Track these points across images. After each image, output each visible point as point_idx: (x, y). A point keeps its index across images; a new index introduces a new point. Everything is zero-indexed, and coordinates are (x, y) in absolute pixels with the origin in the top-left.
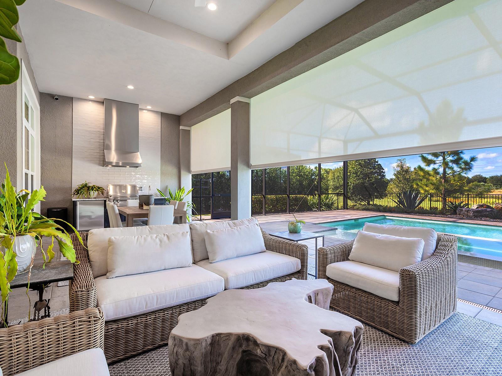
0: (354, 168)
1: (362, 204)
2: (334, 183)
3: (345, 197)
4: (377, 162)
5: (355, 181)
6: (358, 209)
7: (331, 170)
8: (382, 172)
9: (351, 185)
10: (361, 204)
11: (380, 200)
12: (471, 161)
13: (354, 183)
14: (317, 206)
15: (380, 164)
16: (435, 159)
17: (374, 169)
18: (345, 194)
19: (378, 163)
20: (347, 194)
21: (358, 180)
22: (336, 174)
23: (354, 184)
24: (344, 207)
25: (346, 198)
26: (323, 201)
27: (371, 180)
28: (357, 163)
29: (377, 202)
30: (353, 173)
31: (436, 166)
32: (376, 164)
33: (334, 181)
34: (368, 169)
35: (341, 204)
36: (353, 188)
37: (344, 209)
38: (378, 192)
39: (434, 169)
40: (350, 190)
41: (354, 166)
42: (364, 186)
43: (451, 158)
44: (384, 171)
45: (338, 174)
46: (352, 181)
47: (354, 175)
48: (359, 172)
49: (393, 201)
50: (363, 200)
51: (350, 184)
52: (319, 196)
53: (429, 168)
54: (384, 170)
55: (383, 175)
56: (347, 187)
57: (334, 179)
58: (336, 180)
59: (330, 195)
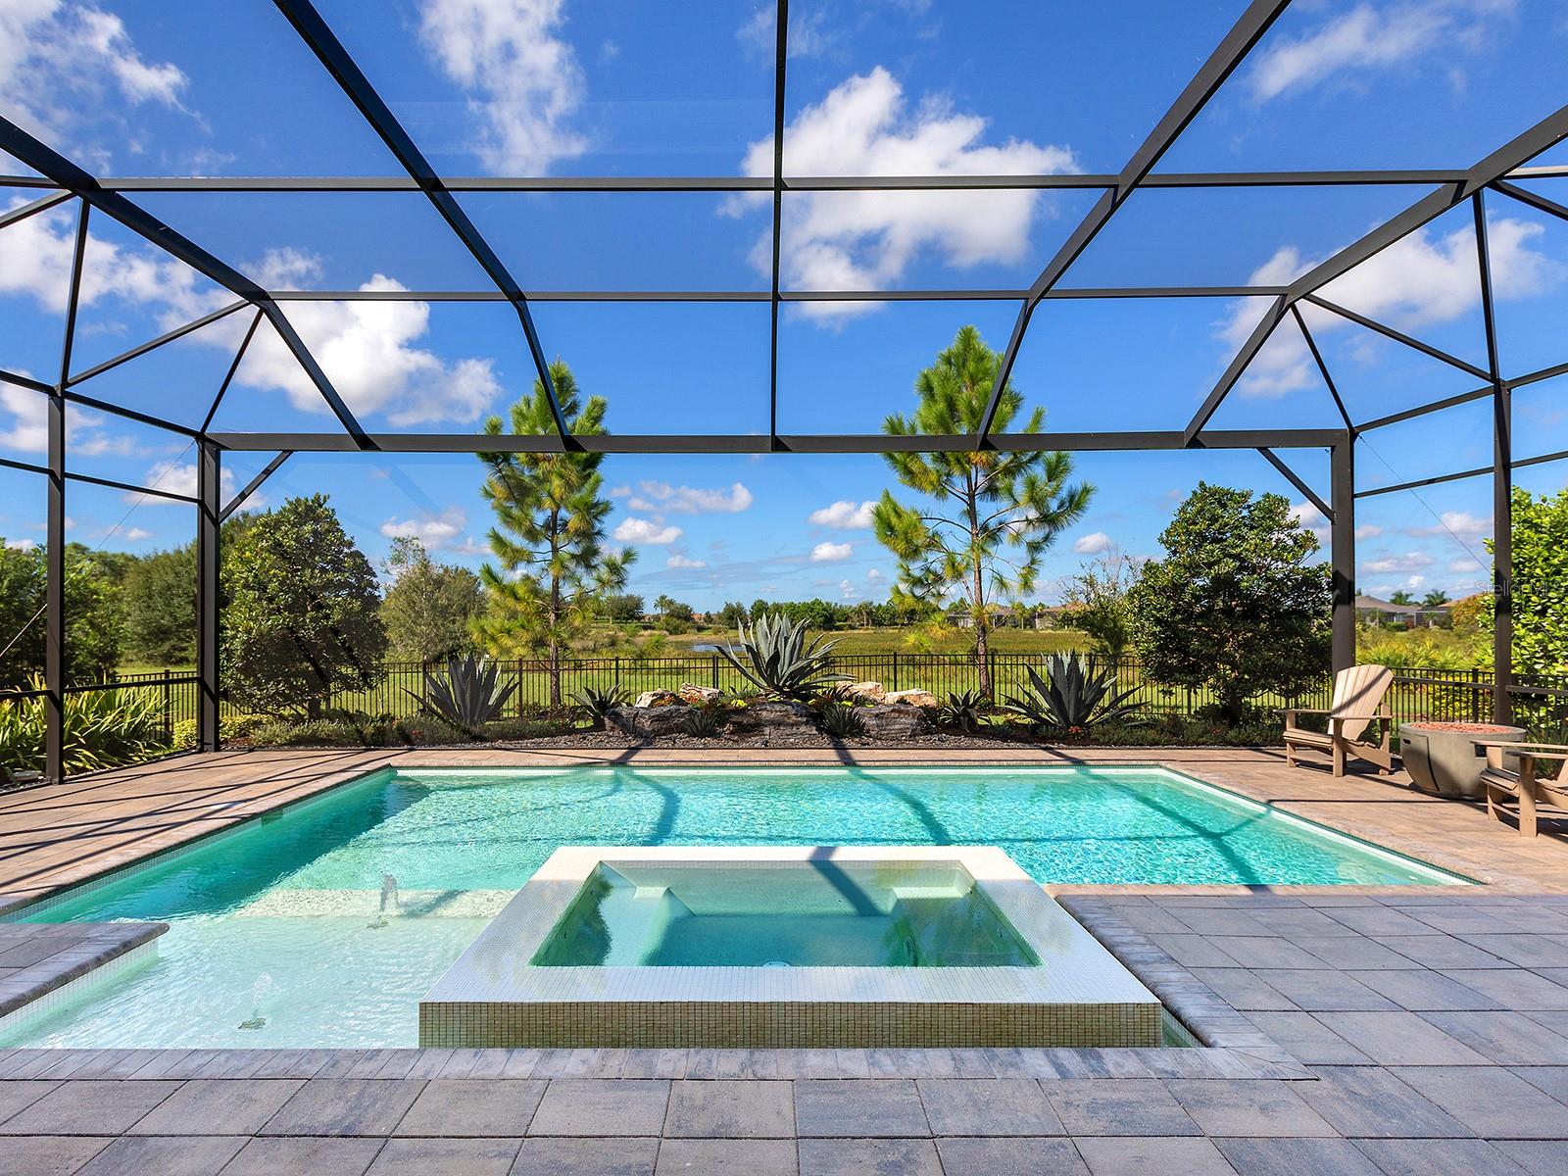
0: (249, 562)
1: (286, 713)
2: (148, 614)
3: (206, 696)
4: (350, 544)
5: (255, 620)
6: (267, 745)
7: (134, 559)
8: (370, 584)
9: (234, 637)
10: (282, 717)
11: (361, 696)
12: (624, 563)
13: (251, 629)
14: (42, 751)
15: (358, 555)
16: (530, 547)
17: (337, 570)
18: (206, 679)
19: (353, 549)
20: (217, 678)
21: (270, 614)
22: (156, 576)
23: (248, 631)
24: (201, 741)
25: (212, 695)
26: (77, 722)
27: (327, 617)
28: (264, 544)
29: (348, 701)
30: (246, 586)
31: (533, 571)
32: (346, 550)
33: (149, 607)
34: (312, 572)
35: (184, 728)
36: (248, 651)
37: (201, 751)
38: (354, 661)
39: (527, 578)
40: (229, 660)
41: (248, 554)
42: (298, 639)
43: (571, 549)
44: (375, 580)
45: (171, 579)
46: (244, 621)
47: (251, 594)
48: (270, 581)
49: (409, 696)
50: (289, 700)
51: (230, 633)
52: (56, 702)
53: (515, 577)
54: (374, 575)
55: (372, 595)
56: (217, 647)
57: (150, 597)
58: (159, 602)
59: (121, 691)
